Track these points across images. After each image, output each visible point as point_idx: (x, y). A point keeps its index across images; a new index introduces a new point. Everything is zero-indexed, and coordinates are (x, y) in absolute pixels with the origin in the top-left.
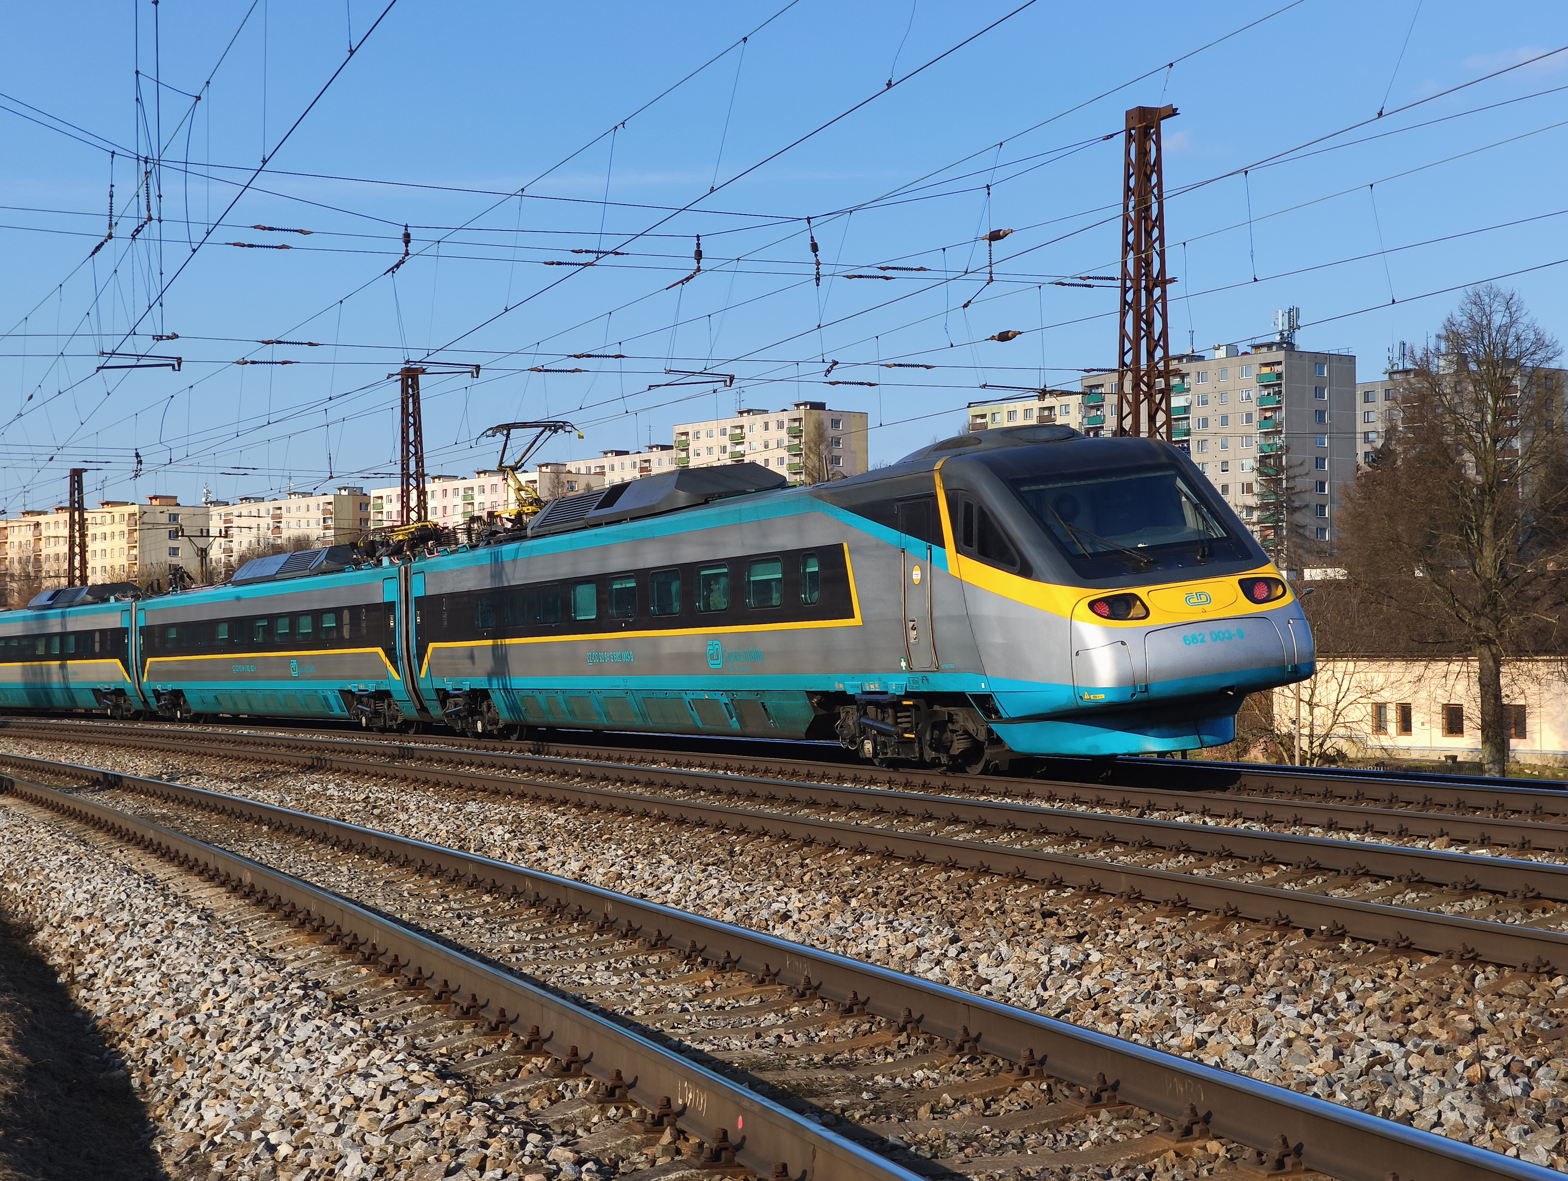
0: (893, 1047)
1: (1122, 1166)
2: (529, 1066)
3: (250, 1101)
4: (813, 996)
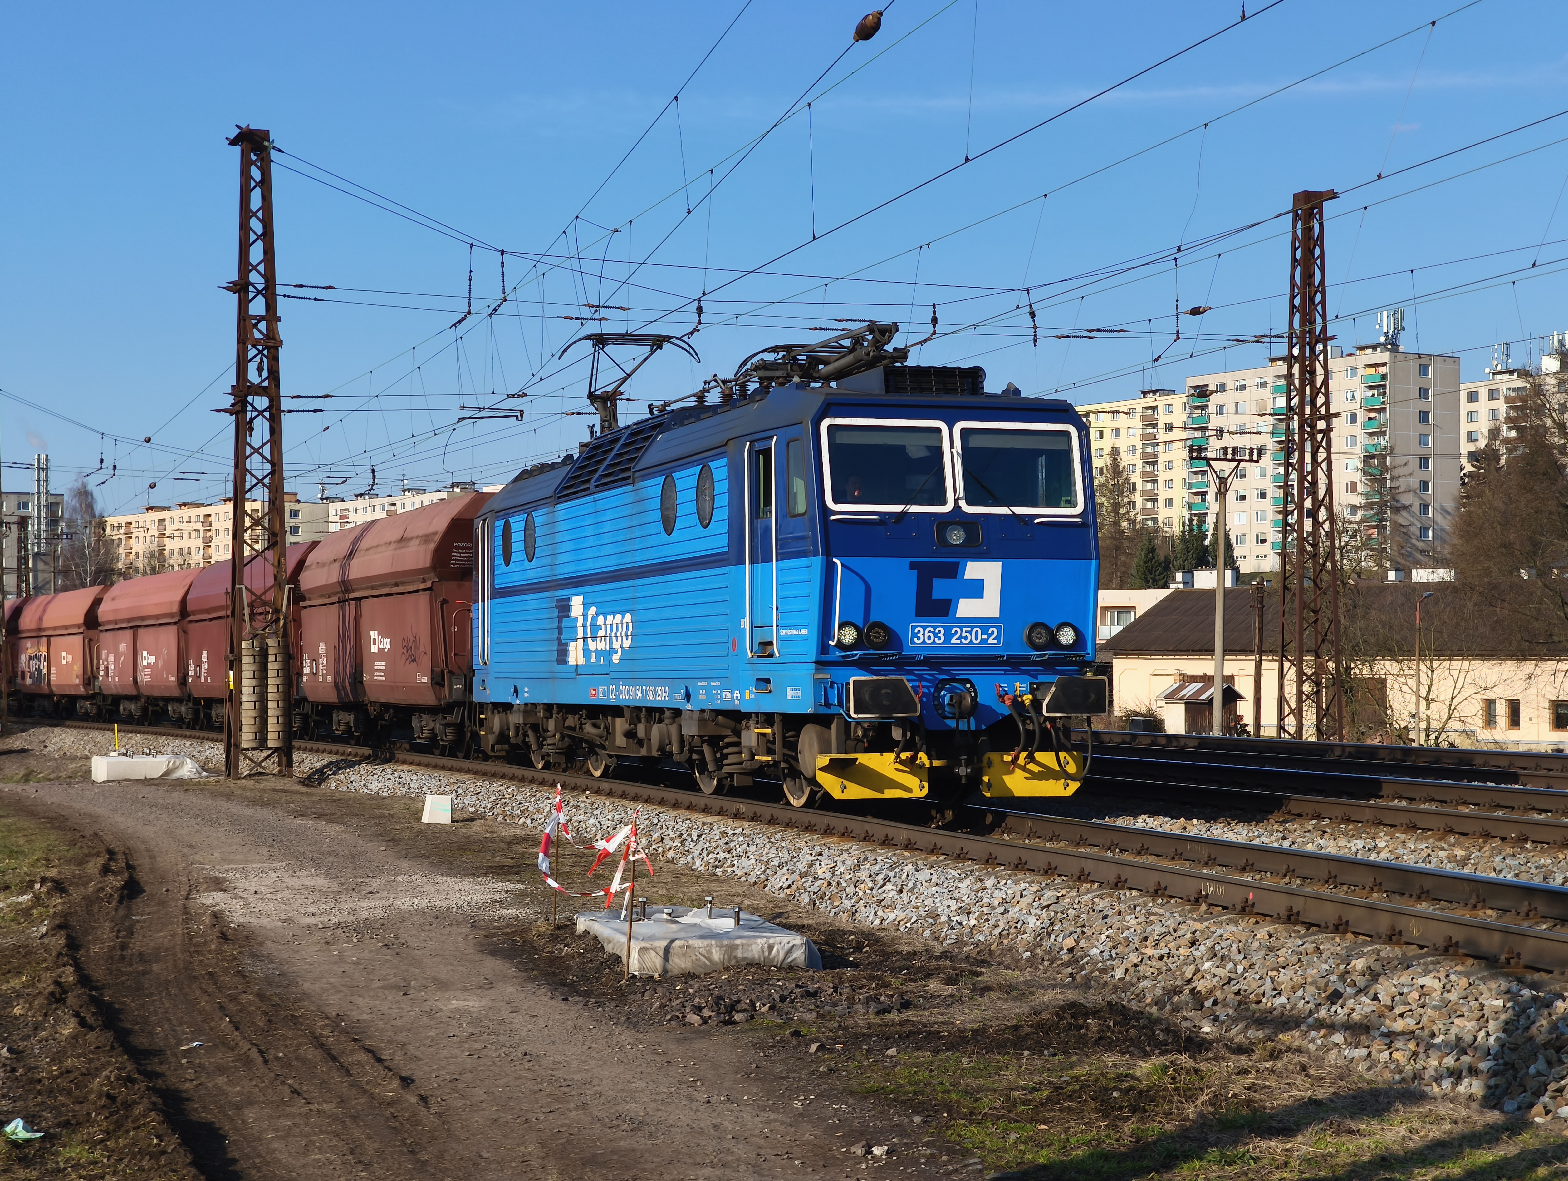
4: (1214, 864)
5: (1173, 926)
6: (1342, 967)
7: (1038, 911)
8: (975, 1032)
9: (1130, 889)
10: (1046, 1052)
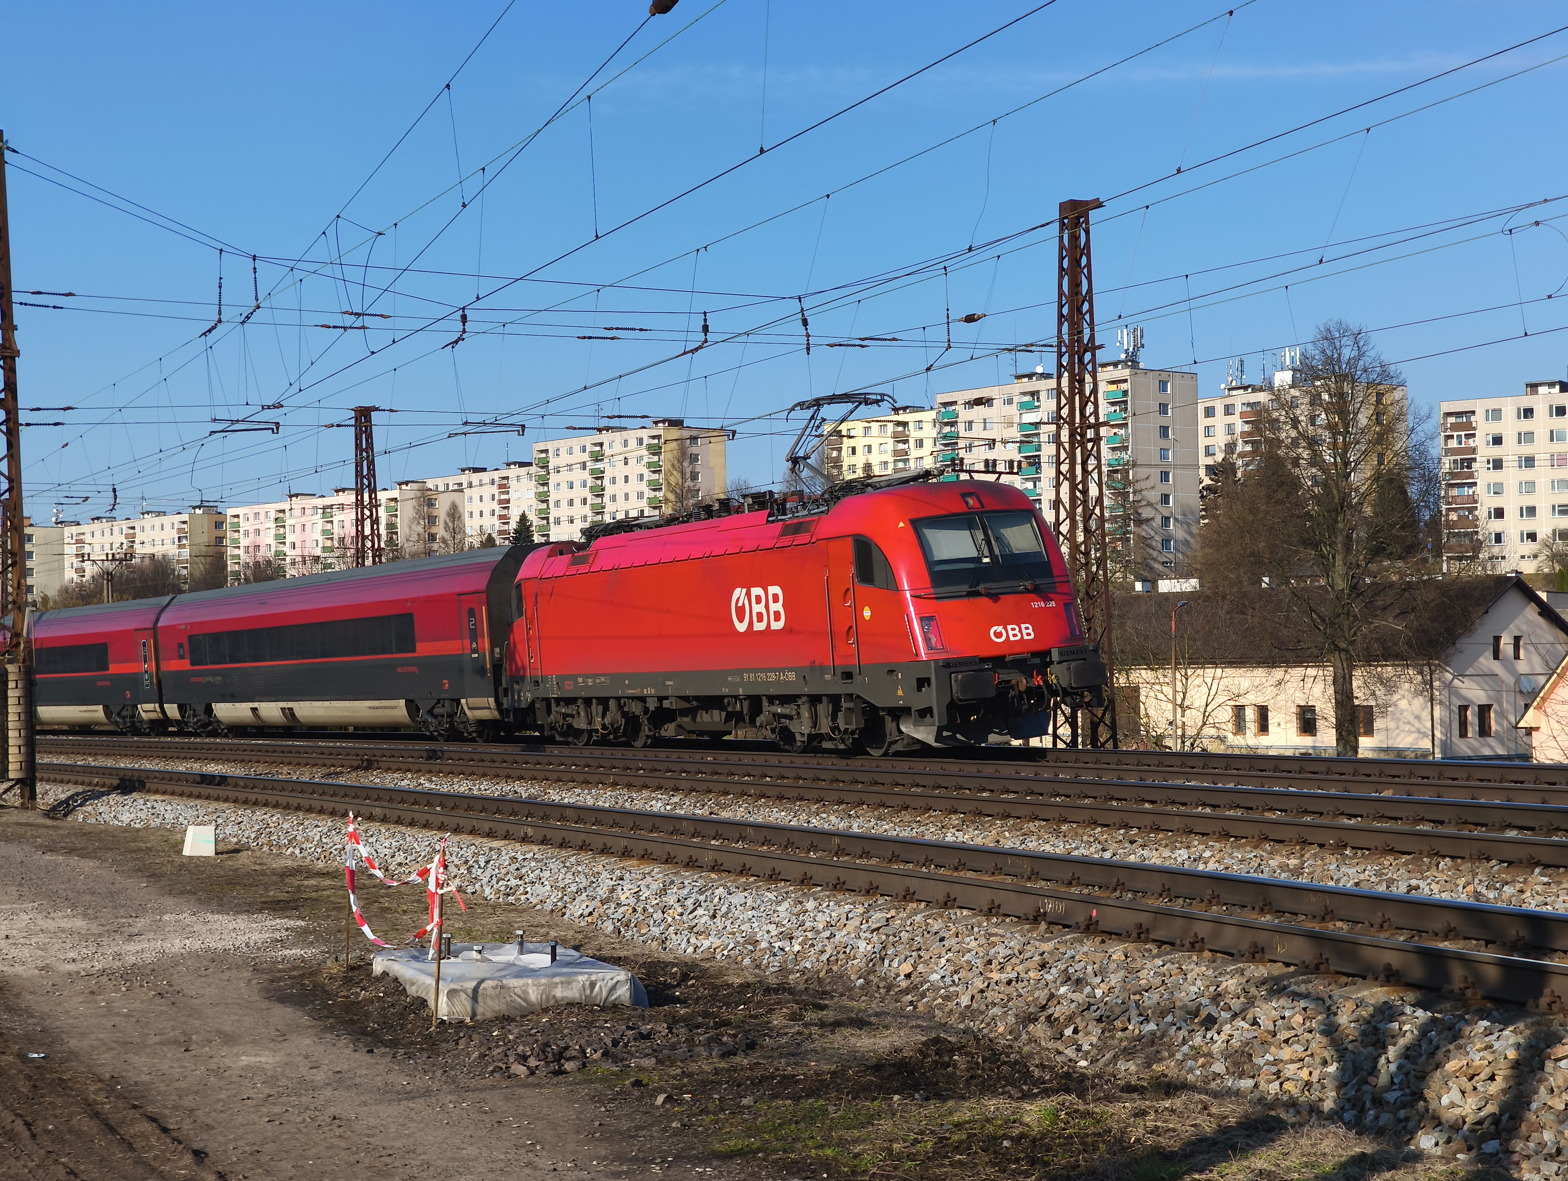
4: (1037, 879)
5: (1018, 947)
6: (1212, 989)
7: (868, 935)
8: (834, 1074)
9: (961, 908)
10: (917, 1096)
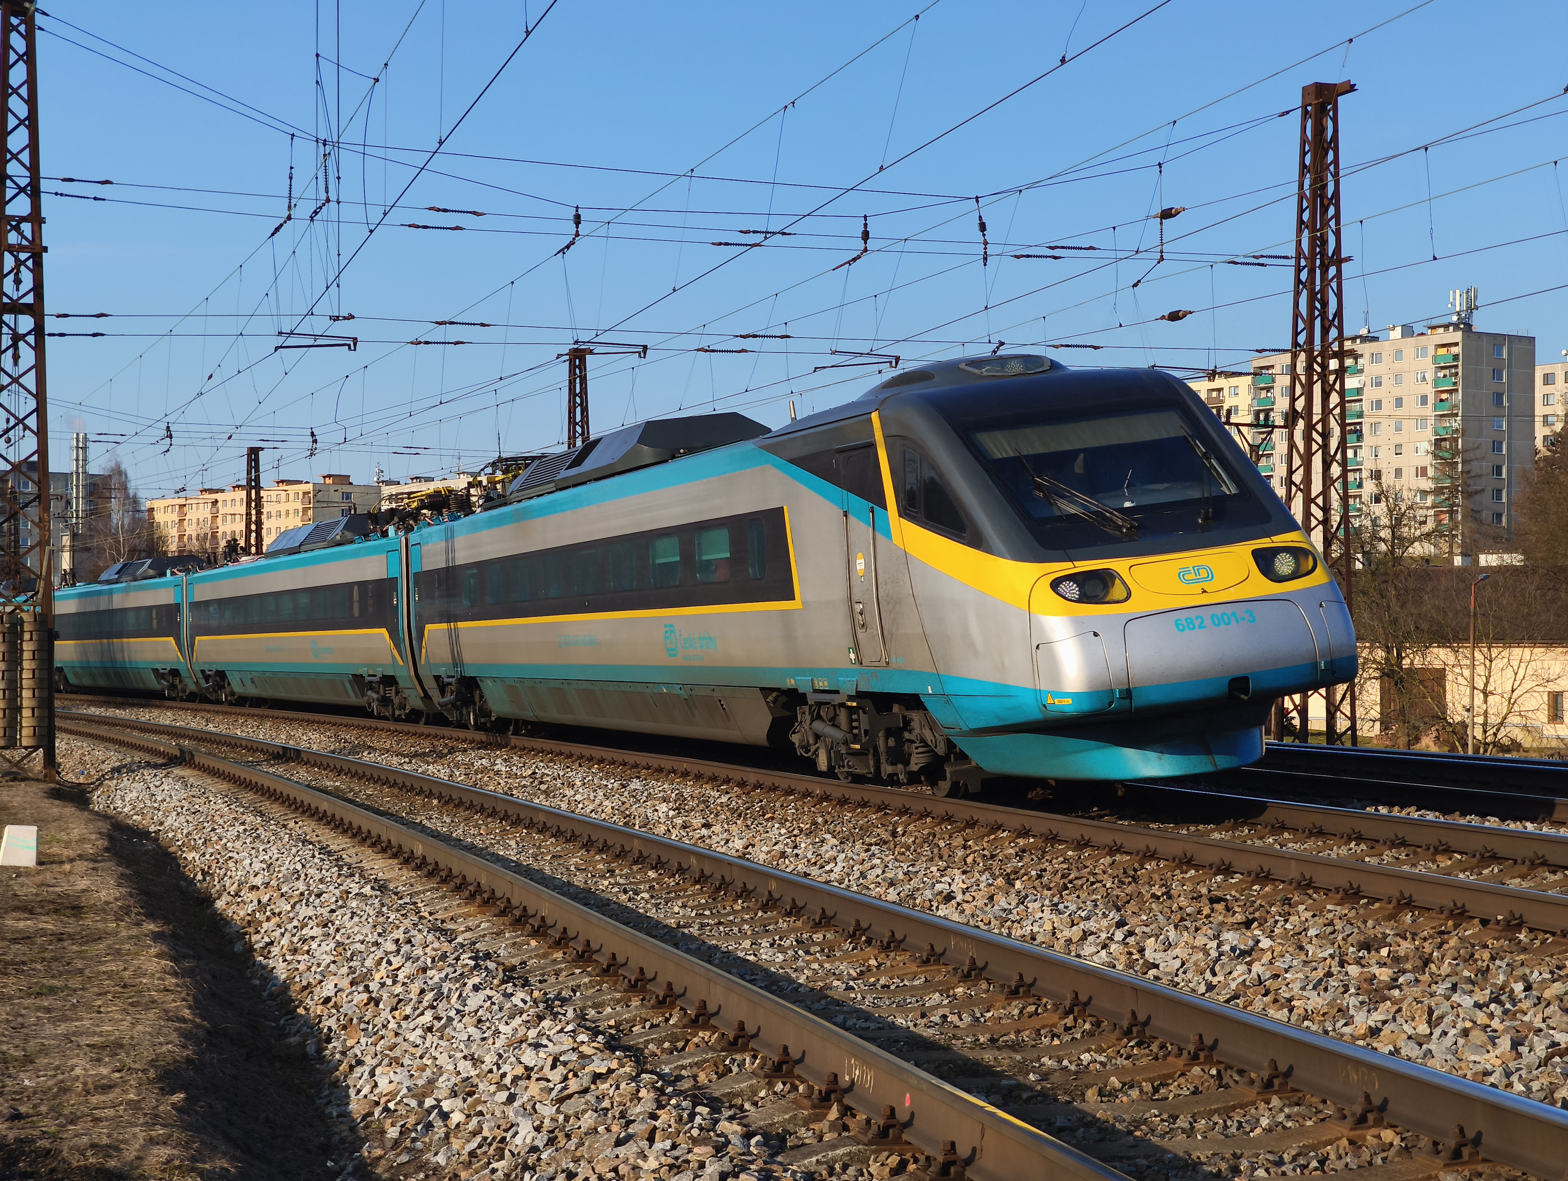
0: (1059, 1030)
1: (1294, 1153)
2: (696, 1040)
3: (423, 1068)
4: (979, 977)
